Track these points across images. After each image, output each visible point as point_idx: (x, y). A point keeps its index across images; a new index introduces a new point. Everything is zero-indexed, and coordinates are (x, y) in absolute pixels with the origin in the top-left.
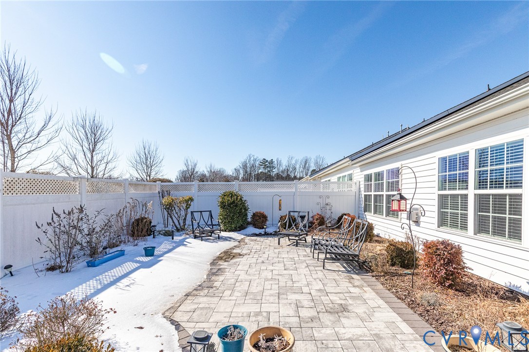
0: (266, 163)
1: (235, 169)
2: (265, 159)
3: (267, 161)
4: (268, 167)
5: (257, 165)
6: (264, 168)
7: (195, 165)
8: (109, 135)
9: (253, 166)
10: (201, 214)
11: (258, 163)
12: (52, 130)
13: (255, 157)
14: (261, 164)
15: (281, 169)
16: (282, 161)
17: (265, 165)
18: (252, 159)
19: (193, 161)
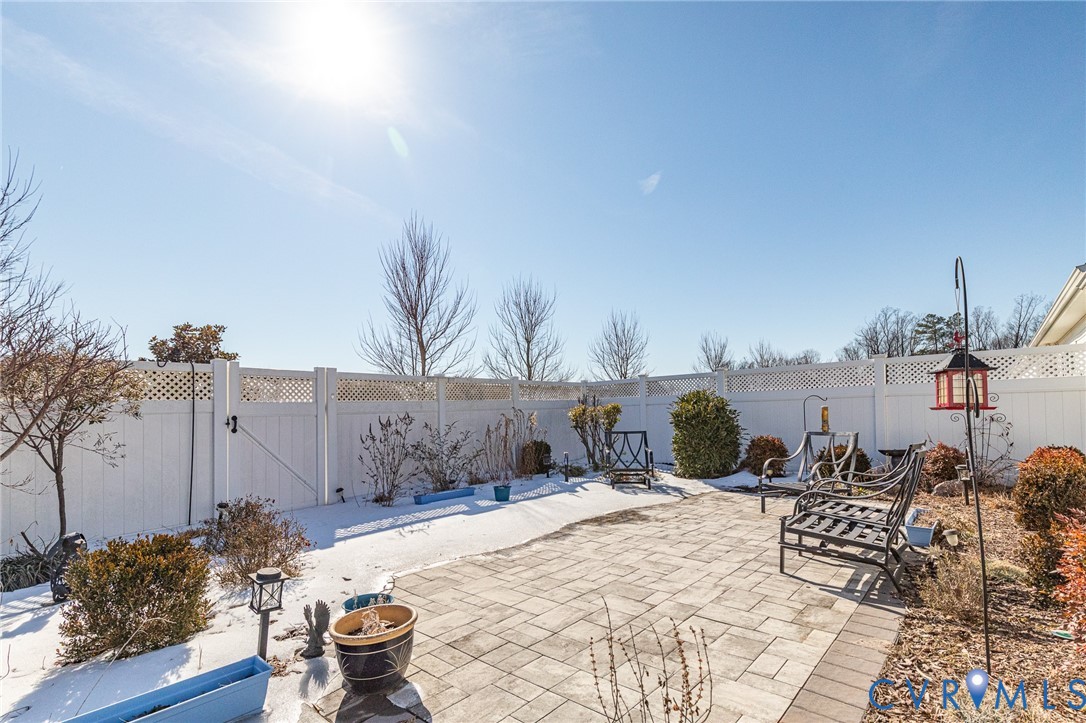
0: (938, 326)
1: (846, 350)
2: (932, 316)
3: (941, 320)
4: (943, 335)
5: (908, 334)
6: (930, 339)
7: (724, 347)
8: (551, 312)
9: (895, 337)
10: (626, 438)
11: (910, 327)
12: (462, 315)
13: (901, 314)
14: (920, 329)
15: (992, 335)
16: (995, 315)
17: (935, 332)
18: (893, 318)
19: (719, 338)
